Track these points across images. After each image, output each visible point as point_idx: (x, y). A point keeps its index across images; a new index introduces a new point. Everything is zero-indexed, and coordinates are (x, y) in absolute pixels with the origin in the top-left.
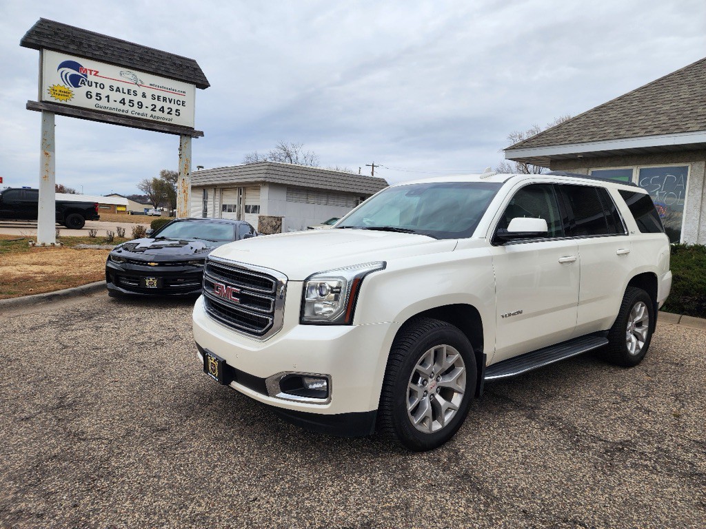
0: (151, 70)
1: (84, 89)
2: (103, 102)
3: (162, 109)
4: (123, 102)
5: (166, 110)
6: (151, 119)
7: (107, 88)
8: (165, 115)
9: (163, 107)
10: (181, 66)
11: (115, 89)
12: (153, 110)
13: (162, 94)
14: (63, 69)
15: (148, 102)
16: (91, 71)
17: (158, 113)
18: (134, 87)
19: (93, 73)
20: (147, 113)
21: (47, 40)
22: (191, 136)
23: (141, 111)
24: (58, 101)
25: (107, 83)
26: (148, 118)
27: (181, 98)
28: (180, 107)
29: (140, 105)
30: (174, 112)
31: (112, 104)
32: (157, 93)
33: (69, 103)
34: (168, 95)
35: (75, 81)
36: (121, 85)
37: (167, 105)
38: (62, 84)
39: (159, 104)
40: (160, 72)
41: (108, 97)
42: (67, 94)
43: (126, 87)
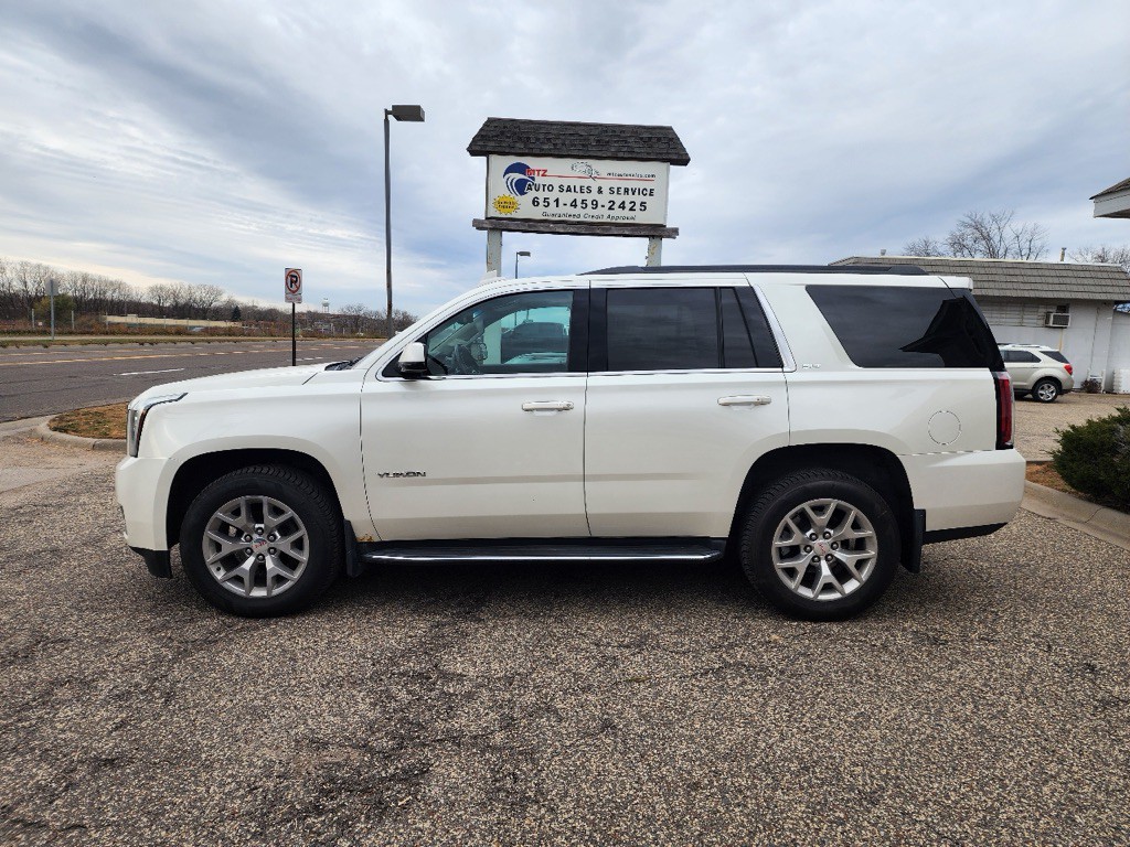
0: (609, 154)
1: (532, 194)
2: (552, 209)
3: (622, 206)
4: (574, 203)
5: (628, 206)
6: (609, 220)
7: (556, 189)
8: (626, 213)
9: (623, 203)
10: (650, 138)
11: (565, 188)
12: (610, 208)
13: (623, 184)
14: (507, 176)
15: (604, 199)
16: (539, 171)
17: (617, 212)
18: (586, 183)
19: (541, 173)
20: (603, 214)
21: (493, 144)
22: (661, 237)
23: (595, 212)
24: (503, 216)
25: (556, 183)
26: (605, 220)
27: (648, 186)
28: (647, 199)
29: (595, 204)
30: (637, 207)
31: (562, 210)
32: (616, 184)
33: (514, 215)
34: (631, 185)
35: (521, 187)
36: (571, 182)
37: (628, 198)
38: (508, 193)
39: (618, 199)
40: (621, 155)
41: (557, 200)
42: (511, 205)
43: (578, 183)
